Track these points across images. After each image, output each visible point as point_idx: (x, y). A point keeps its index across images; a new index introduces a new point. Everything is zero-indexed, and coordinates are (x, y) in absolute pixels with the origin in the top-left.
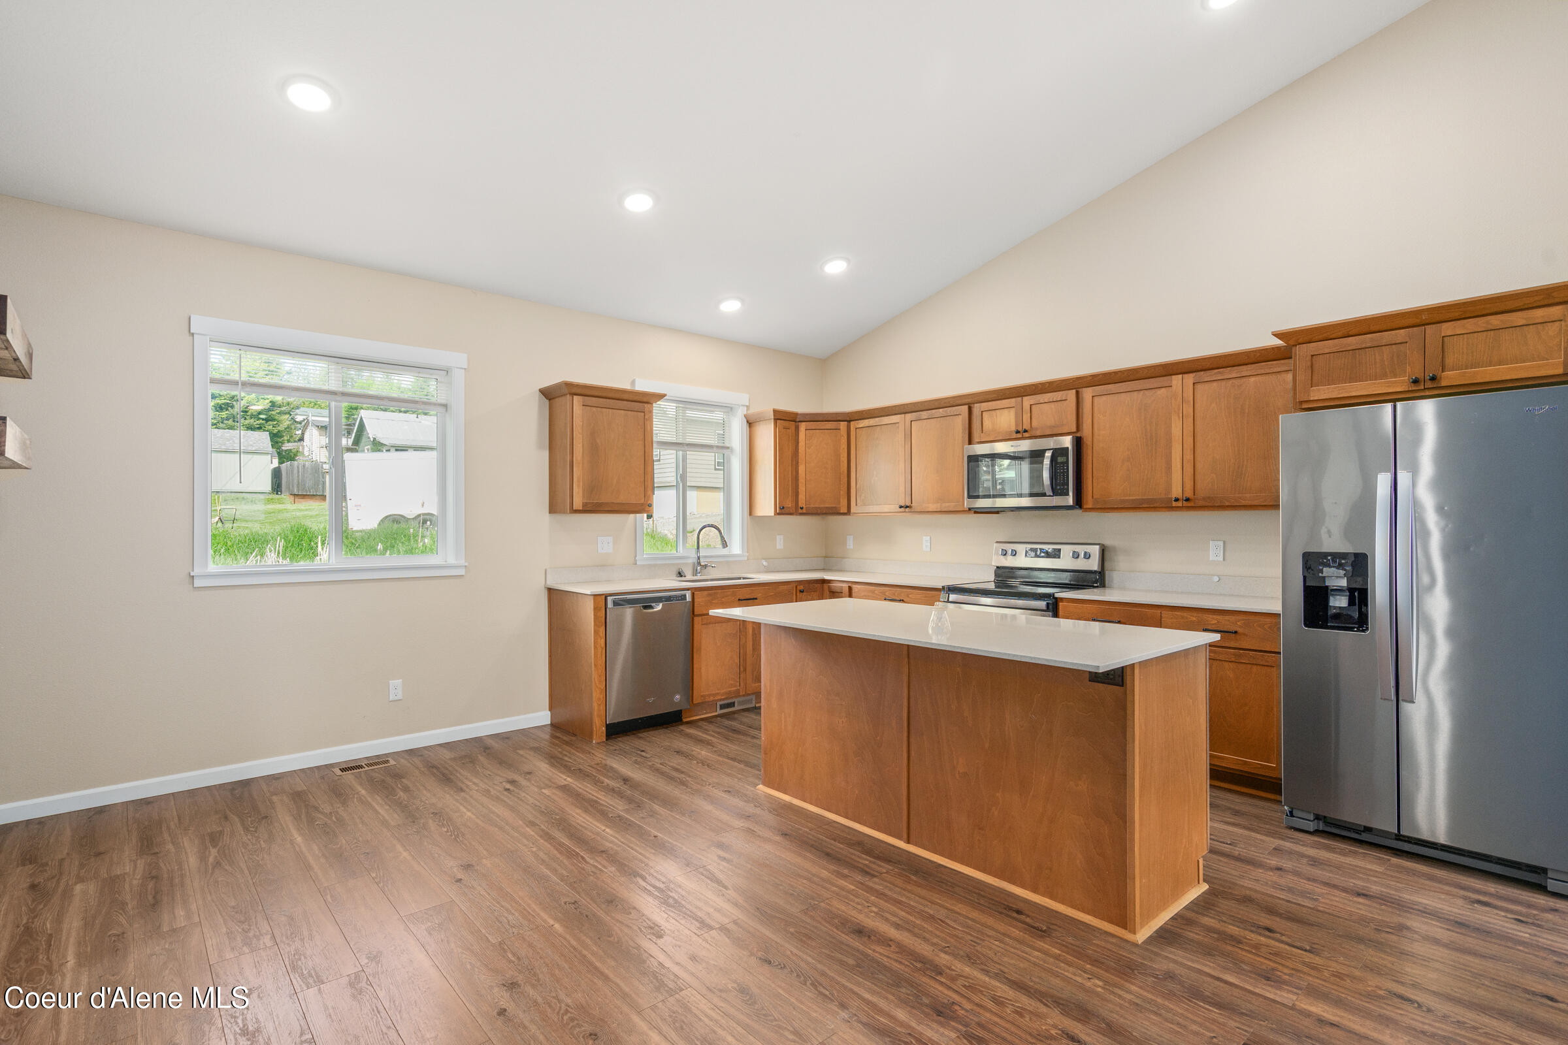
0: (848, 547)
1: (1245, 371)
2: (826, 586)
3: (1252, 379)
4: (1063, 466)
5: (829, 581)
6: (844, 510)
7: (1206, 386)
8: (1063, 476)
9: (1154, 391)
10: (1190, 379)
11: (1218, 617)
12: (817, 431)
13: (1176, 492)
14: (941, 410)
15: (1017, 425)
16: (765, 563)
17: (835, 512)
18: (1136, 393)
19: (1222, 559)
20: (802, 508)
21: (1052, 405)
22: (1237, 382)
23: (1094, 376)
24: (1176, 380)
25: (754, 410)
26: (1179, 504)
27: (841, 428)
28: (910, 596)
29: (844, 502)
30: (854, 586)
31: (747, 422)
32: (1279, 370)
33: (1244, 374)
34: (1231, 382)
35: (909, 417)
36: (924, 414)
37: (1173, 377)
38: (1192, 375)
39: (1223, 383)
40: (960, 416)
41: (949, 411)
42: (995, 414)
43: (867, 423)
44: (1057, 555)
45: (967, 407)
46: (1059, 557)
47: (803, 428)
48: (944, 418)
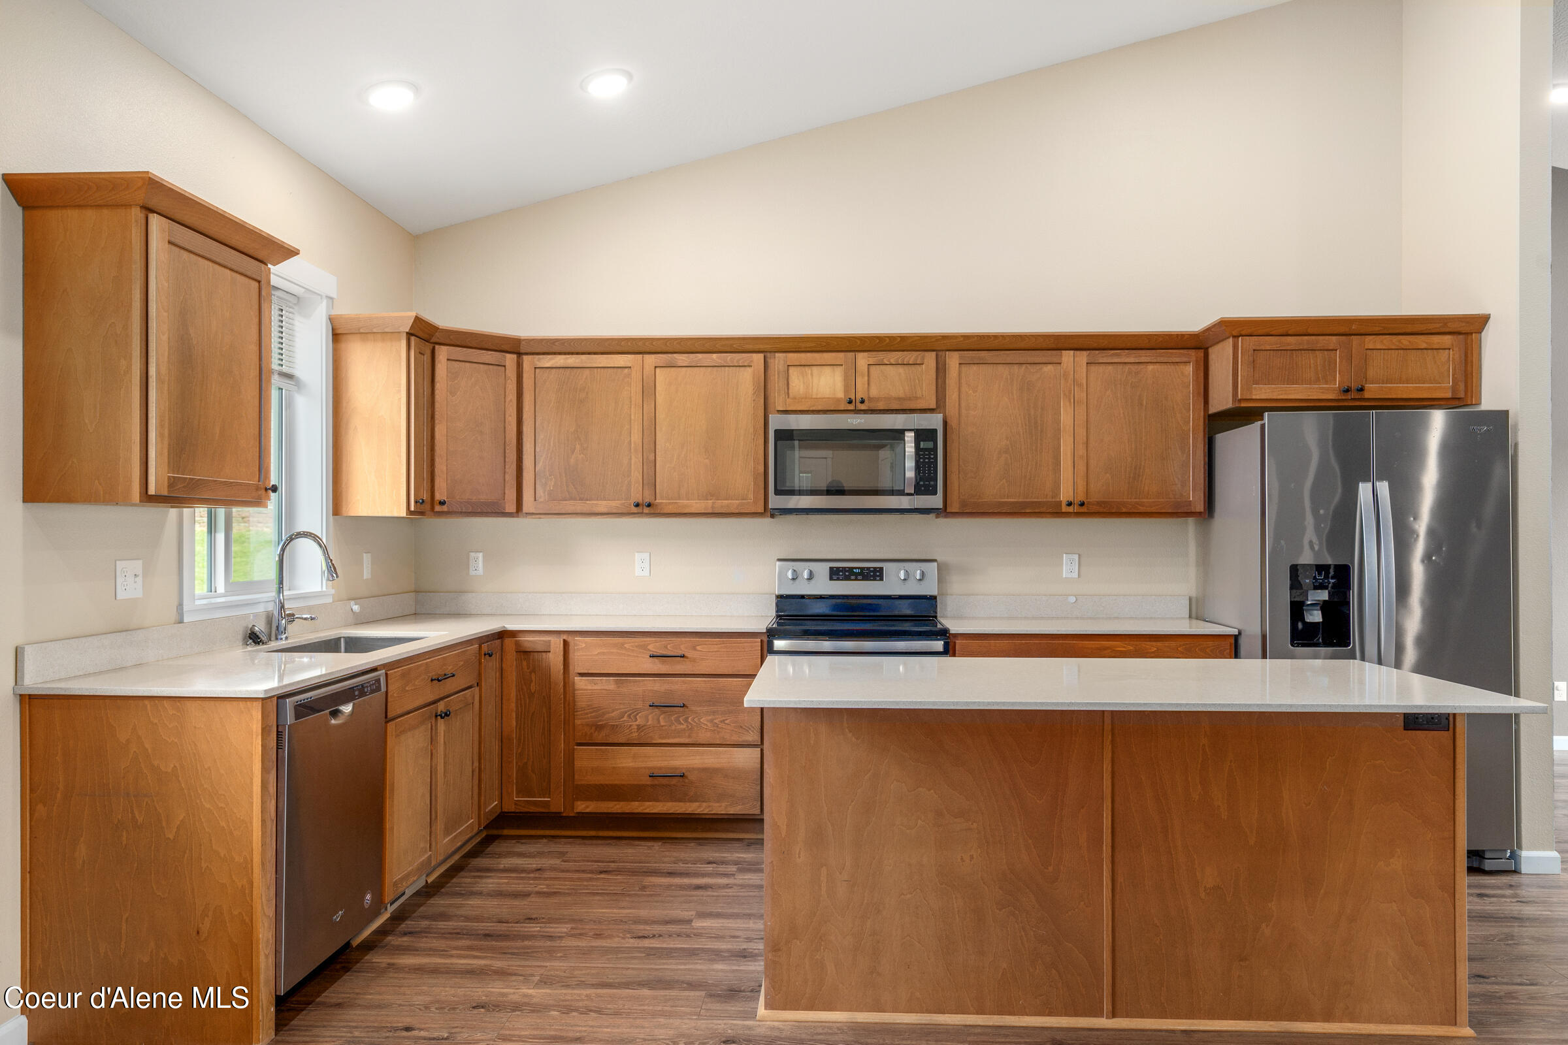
0: (472, 573)
1: (1145, 356)
2: (508, 642)
3: (1150, 367)
4: (930, 454)
5: (513, 634)
6: (511, 507)
7: (1101, 368)
8: (929, 467)
9: (1038, 367)
10: (1083, 357)
11: (1159, 644)
12: (467, 364)
13: (1065, 495)
14: (714, 356)
15: (846, 391)
16: (356, 608)
17: (493, 510)
18: (1016, 367)
19: (1077, 576)
20: (442, 503)
21: (901, 369)
22: (1134, 368)
23: (966, 337)
24: (1067, 357)
25: (346, 309)
26: (1070, 509)
27: (507, 364)
28: (698, 648)
29: (511, 494)
30: (570, 639)
31: (333, 330)
32: (1178, 360)
33: (1143, 359)
34: (1127, 368)
35: (650, 360)
36: (682, 359)
37: (1063, 351)
38: (1085, 353)
39: (1120, 367)
40: (748, 369)
41: (729, 358)
42: (810, 372)
43: (562, 361)
44: (878, 576)
45: (761, 356)
46: (882, 579)
47: (441, 357)
48: (719, 369)
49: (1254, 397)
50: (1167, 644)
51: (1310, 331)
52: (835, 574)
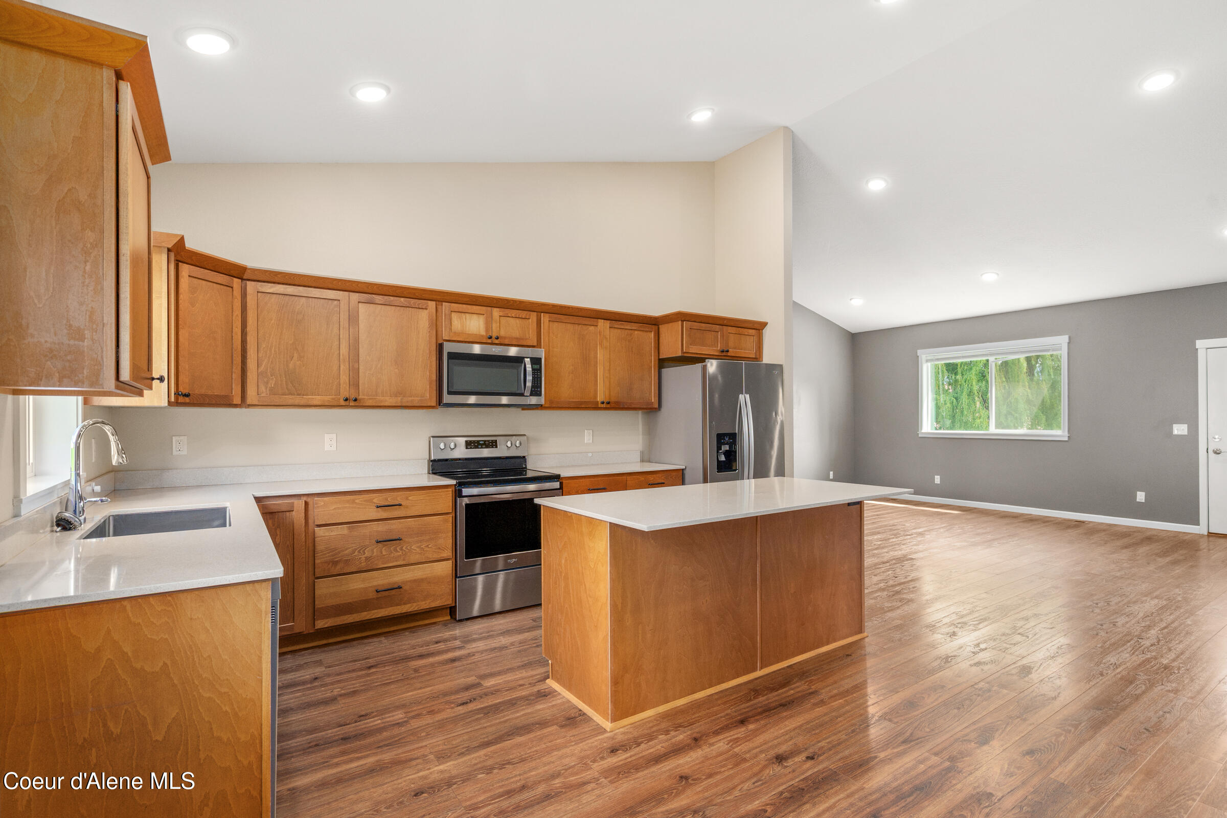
1: (634, 326)
3: (636, 332)
4: (537, 373)
6: (237, 400)
7: (616, 330)
8: (537, 380)
9: (588, 326)
10: (608, 323)
12: (204, 282)
13: (599, 399)
14: (402, 299)
15: (487, 330)
16: (97, 488)
17: (225, 403)
18: (577, 325)
19: (591, 442)
21: (518, 321)
22: (630, 332)
23: (554, 306)
24: (601, 322)
26: (602, 406)
27: (234, 286)
28: (410, 498)
30: (309, 500)
32: (647, 330)
33: (633, 328)
34: (627, 331)
35: (355, 297)
36: (378, 299)
37: (599, 320)
38: (608, 322)
39: (623, 331)
40: (425, 311)
41: (412, 302)
42: (464, 317)
43: (282, 289)
44: (494, 445)
45: (434, 303)
46: (497, 447)
47: (183, 273)
48: (405, 308)
49: (690, 352)
50: (657, 475)
51: (710, 322)
52: (469, 445)
